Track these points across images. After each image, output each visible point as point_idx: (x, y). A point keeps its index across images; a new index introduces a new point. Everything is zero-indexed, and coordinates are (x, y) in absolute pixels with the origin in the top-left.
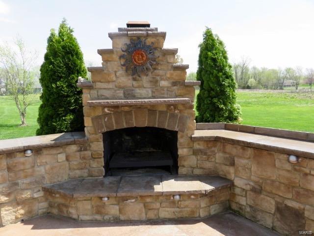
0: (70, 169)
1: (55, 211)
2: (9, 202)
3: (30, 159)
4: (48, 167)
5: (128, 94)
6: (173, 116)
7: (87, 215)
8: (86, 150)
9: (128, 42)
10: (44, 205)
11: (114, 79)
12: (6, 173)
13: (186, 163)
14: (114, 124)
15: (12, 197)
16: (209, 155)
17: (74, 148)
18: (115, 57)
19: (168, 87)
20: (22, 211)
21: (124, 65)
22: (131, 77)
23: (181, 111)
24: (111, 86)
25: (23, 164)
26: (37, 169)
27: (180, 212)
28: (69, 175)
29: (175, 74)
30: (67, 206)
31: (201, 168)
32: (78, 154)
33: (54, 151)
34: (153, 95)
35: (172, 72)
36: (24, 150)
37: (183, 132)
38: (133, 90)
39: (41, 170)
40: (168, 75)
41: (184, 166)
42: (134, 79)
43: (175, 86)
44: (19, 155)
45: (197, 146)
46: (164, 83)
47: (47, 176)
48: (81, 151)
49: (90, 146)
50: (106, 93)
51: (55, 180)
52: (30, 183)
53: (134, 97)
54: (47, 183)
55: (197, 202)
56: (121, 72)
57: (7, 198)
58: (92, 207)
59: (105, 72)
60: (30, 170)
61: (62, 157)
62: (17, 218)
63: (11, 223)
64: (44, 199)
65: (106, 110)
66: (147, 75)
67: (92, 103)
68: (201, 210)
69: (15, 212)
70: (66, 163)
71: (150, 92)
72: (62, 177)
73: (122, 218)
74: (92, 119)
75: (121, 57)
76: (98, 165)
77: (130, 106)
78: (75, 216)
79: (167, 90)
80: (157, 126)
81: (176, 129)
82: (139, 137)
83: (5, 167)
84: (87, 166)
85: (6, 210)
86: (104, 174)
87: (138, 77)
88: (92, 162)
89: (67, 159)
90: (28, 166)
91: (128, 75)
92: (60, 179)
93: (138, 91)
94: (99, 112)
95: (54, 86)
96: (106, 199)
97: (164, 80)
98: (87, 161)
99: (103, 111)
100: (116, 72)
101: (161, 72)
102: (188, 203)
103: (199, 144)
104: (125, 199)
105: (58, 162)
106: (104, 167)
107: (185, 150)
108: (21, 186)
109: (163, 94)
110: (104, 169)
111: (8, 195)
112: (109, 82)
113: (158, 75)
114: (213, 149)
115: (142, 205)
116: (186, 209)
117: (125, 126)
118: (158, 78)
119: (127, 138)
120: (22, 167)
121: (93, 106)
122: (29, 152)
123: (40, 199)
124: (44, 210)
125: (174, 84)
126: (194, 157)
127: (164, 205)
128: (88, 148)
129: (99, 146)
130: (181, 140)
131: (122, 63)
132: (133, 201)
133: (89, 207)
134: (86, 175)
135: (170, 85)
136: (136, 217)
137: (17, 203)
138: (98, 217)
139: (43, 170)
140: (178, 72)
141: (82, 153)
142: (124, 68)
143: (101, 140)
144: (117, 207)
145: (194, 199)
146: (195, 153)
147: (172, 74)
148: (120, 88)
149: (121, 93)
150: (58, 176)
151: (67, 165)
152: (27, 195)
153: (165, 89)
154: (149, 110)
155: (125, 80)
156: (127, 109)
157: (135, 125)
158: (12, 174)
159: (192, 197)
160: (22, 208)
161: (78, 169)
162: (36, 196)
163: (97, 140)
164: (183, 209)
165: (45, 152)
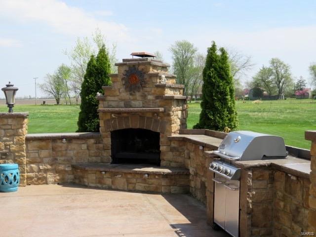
0: (89, 156)
1: (77, 181)
2: (52, 170)
3: (65, 145)
4: (75, 152)
5: (127, 105)
6: (156, 121)
7: (93, 183)
8: (99, 143)
9: (127, 69)
10: (71, 177)
11: (118, 94)
12: (51, 151)
13: (165, 158)
14: (118, 125)
15: (54, 167)
16: (181, 152)
17: (92, 141)
18: (119, 79)
19: (153, 100)
20: (58, 178)
21: (124, 85)
22: (129, 93)
23: (161, 117)
24: (116, 99)
25: (61, 147)
26: (68, 152)
27: (149, 187)
28: (88, 160)
29: (157, 91)
30: (83, 178)
31: (175, 162)
32: (95, 145)
33: (79, 142)
34: (144, 105)
35: (156, 89)
36: (61, 138)
37: (163, 133)
38: (129, 102)
39: (71, 153)
40: (153, 92)
41: (164, 160)
42: (131, 94)
43: (157, 99)
44: (59, 141)
45: (173, 145)
46: (150, 97)
47: (74, 158)
48: (96, 143)
49: (102, 140)
50: (113, 104)
51: (79, 162)
52: (64, 160)
53: (131, 107)
54: (74, 162)
55: (160, 181)
56: (122, 89)
57: (50, 167)
58: (96, 178)
59: (113, 89)
60: (64, 152)
61: (84, 147)
62: (55, 181)
63: (52, 183)
64: (71, 173)
65: (113, 115)
66: (139, 92)
67: (104, 110)
68: (163, 188)
69: (55, 177)
70: (87, 151)
71: (141, 103)
72: (84, 160)
73: (113, 187)
74: (104, 121)
75: (123, 79)
76: (107, 154)
77: (128, 113)
78: (87, 184)
79: (153, 102)
80: (145, 128)
81: (158, 131)
82: (147, 140)
83: (51, 148)
84: (100, 154)
85: (50, 175)
86: (111, 162)
87: (133, 93)
88: (103, 152)
89: (88, 149)
90: (63, 149)
91: (127, 91)
92: (82, 161)
93: (133, 102)
94: (108, 117)
95: (87, 98)
96: (104, 173)
97: (151, 95)
98: (100, 151)
99: (111, 116)
100: (119, 89)
101: (148, 89)
102: (153, 181)
103: (174, 143)
104: (115, 174)
105: (82, 149)
106: (111, 156)
107: (165, 147)
108: (59, 161)
109: (150, 105)
110: (111, 158)
111: (51, 165)
112: (115, 96)
113: (147, 92)
114: (183, 147)
115: (125, 180)
116: (152, 185)
117: (124, 127)
118: (146, 93)
119: (138, 140)
120: (60, 149)
121: (104, 112)
122: (64, 140)
123: (69, 172)
124: (72, 180)
125: (157, 98)
126: (171, 153)
127: (138, 181)
128: (101, 142)
129: (108, 141)
130: (162, 140)
131: (124, 83)
132: (120, 176)
133: (94, 178)
134: (99, 161)
135: (154, 99)
136: (121, 187)
137: (56, 171)
138: (99, 185)
139: (72, 154)
140: (160, 89)
141: (97, 145)
142: (124, 86)
143: (110, 136)
144: (110, 180)
145: (157, 178)
146: (172, 150)
147: (155, 91)
148: (122, 100)
149: (122, 104)
150: (81, 159)
151: (88, 153)
152: (61, 167)
153: (151, 101)
154: (140, 116)
155: (125, 95)
156: (125, 115)
157: (131, 127)
158: (54, 153)
159: (157, 177)
160: (59, 176)
161: (94, 156)
162: (67, 169)
163: (107, 137)
164: (150, 185)
165: (74, 141)
